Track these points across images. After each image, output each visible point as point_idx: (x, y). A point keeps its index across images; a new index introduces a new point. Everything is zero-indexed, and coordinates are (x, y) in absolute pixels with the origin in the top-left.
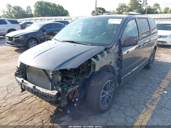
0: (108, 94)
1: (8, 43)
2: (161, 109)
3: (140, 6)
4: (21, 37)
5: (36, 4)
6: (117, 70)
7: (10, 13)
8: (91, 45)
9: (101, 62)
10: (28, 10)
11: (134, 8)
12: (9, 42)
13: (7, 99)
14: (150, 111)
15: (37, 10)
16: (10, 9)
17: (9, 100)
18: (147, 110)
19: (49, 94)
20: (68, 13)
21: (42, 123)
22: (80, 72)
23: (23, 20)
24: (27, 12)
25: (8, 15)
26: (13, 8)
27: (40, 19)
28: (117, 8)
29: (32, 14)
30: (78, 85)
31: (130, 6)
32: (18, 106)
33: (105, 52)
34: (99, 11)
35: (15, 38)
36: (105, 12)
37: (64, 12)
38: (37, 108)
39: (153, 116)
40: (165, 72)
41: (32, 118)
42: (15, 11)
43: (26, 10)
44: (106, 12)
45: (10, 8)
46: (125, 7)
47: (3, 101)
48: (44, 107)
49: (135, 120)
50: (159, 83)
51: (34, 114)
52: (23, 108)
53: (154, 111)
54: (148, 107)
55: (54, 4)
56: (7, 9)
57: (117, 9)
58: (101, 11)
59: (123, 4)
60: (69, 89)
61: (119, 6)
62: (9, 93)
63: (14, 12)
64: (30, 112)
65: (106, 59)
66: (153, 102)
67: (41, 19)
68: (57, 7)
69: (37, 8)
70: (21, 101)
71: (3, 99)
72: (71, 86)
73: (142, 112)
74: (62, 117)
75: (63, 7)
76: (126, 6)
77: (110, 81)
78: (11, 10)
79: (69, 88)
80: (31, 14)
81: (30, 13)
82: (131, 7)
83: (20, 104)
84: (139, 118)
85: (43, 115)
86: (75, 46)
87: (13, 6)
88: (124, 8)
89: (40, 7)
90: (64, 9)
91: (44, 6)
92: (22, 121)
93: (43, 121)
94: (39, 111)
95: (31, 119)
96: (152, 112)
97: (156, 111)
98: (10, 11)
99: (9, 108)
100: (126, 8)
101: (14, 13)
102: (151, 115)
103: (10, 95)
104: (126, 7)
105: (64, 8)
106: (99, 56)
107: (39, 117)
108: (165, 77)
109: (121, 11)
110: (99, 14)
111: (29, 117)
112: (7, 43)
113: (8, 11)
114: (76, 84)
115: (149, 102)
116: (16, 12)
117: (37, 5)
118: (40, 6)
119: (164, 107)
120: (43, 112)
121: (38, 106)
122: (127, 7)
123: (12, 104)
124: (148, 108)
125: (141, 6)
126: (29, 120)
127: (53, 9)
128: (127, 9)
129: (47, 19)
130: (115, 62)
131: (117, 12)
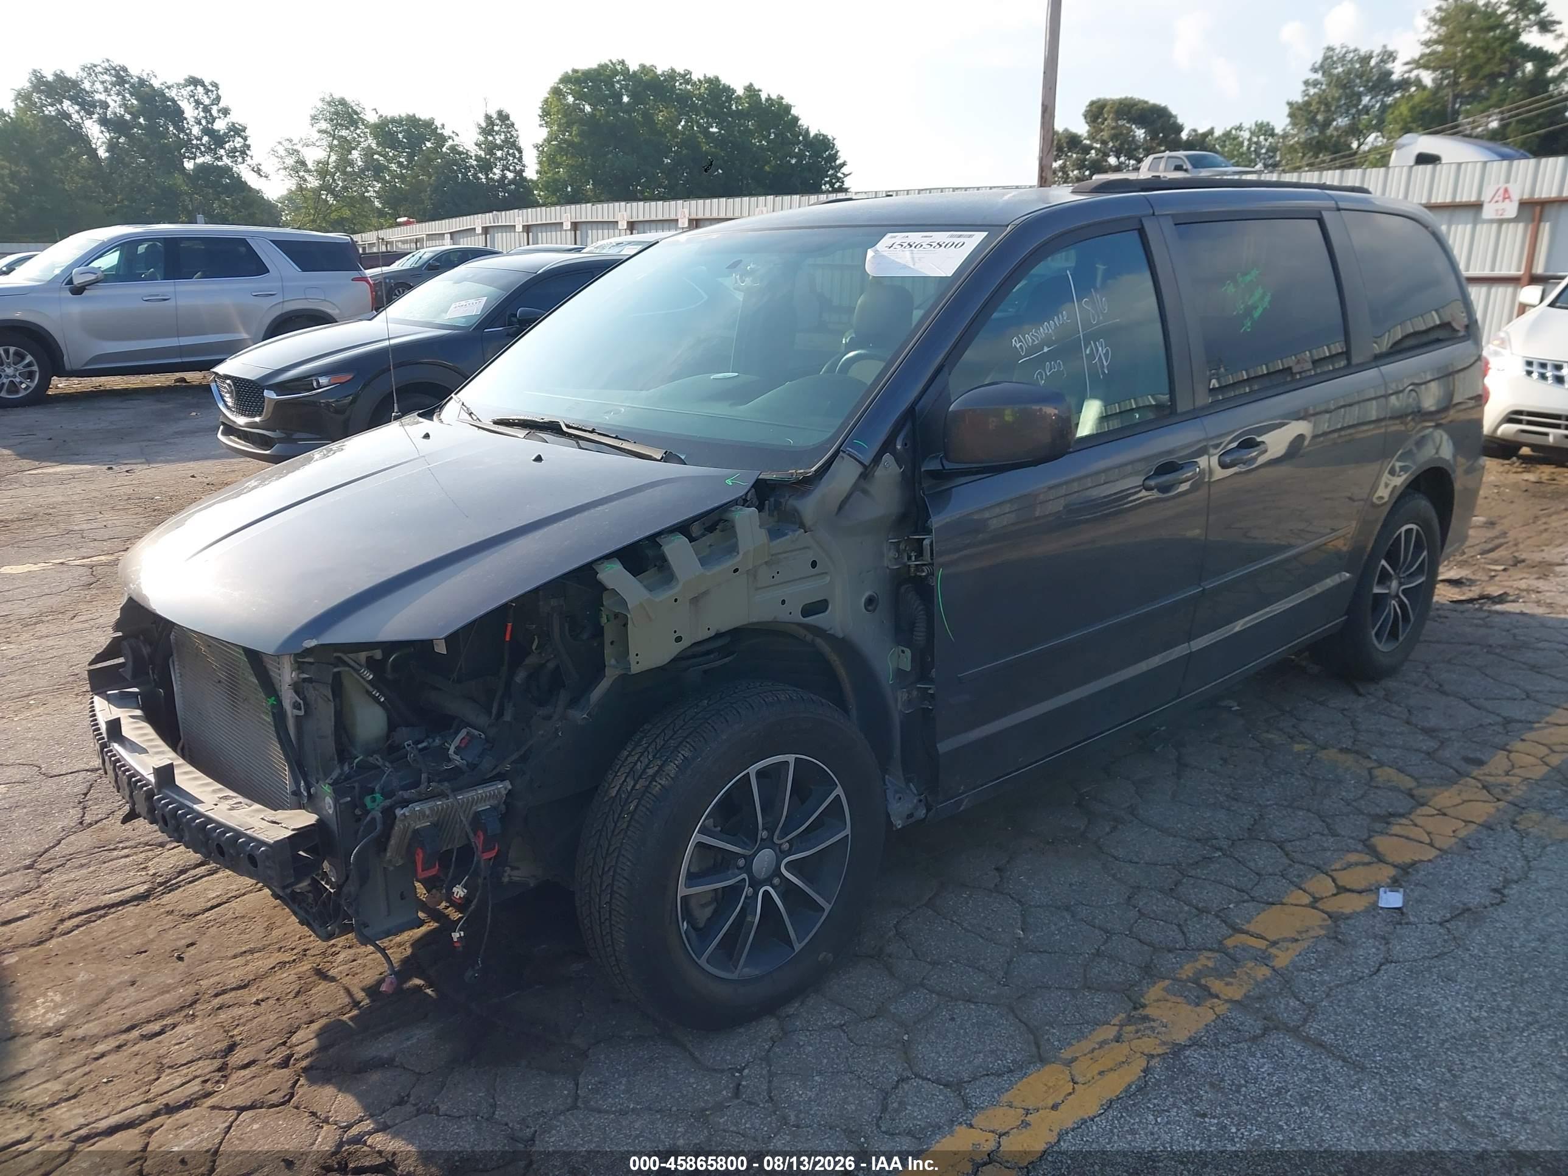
0: (777, 872)
1: (231, 430)
2: (1254, 1039)
3: (1541, 71)
4: (323, 380)
5: (556, 92)
6: (900, 673)
7: (344, 173)
8: (668, 458)
9: (695, 600)
10: (491, 148)
11: (1474, 97)
12: (241, 421)
13: (53, 864)
14: (1149, 1044)
15: (570, 144)
16: (345, 147)
17: (65, 877)
18: (1118, 1039)
19: (238, 834)
20: (834, 157)
21: (217, 1063)
22: (520, 677)
23: (431, 237)
24: (486, 166)
25: (331, 191)
26: (376, 137)
27: (567, 226)
28: (1298, 98)
29: (519, 178)
30: (501, 777)
31: (1427, 78)
32: (103, 926)
33: (746, 519)
34: (1114, 137)
35: (280, 388)
36: (1176, 144)
37: (800, 156)
38: (230, 954)
39: (1140, 1089)
40: (1508, 721)
41: (169, 1021)
42: (385, 156)
43: (474, 150)
44: (1189, 145)
45: (344, 133)
46: (1383, 83)
47: (19, 880)
48: (289, 944)
49: (967, 1106)
50: (1388, 818)
51: (191, 989)
52: (137, 942)
53: (1177, 1050)
54: (1148, 1011)
55: (714, 84)
56: (326, 141)
57: (1300, 113)
58: (1140, 133)
59: (1365, 60)
60: (405, 803)
61: (1319, 76)
62: (88, 819)
63: (378, 171)
64: (169, 974)
65: (753, 574)
66: (1220, 976)
67: (575, 226)
68: (739, 114)
69: (569, 124)
70: (142, 889)
71: (28, 862)
72: (423, 787)
73: (1066, 1054)
74: (390, 1030)
75: (794, 112)
76: (1395, 77)
77: (791, 758)
78: (355, 154)
79: (406, 795)
80: (510, 175)
81: (506, 168)
82: (1438, 87)
83: (129, 908)
84: (1005, 1098)
85: (257, 1003)
86: (539, 459)
87: (372, 118)
88: (1366, 100)
89: (592, 115)
90: (804, 122)
91: (629, 109)
92: (83, 1039)
93: (231, 1048)
94: (237, 973)
95: (156, 1027)
96: (1154, 1062)
97: (1194, 1057)
98: (344, 162)
99: (34, 936)
100: (1389, 100)
101: (378, 177)
102: (1134, 1078)
103: (85, 840)
104: (1392, 87)
105: (796, 119)
106: (677, 549)
107: (223, 1016)
108: (1480, 763)
109: (1342, 122)
110: (1112, 160)
111: (143, 1011)
112: (224, 433)
113: (333, 158)
114: (473, 767)
115: (1188, 971)
116: (394, 167)
117: (570, 99)
118: (588, 108)
119: (1294, 1031)
120: (264, 984)
121: (256, 933)
122: (1404, 84)
123: (75, 907)
124: (1146, 1018)
125: (1552, 72)
126: (135, 1033)
127: (705, 131)
128: (1404, 109)
129: (623, 225)
130: (870, 601)
131: (1303, 137)
